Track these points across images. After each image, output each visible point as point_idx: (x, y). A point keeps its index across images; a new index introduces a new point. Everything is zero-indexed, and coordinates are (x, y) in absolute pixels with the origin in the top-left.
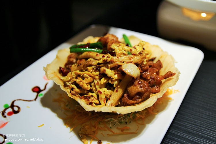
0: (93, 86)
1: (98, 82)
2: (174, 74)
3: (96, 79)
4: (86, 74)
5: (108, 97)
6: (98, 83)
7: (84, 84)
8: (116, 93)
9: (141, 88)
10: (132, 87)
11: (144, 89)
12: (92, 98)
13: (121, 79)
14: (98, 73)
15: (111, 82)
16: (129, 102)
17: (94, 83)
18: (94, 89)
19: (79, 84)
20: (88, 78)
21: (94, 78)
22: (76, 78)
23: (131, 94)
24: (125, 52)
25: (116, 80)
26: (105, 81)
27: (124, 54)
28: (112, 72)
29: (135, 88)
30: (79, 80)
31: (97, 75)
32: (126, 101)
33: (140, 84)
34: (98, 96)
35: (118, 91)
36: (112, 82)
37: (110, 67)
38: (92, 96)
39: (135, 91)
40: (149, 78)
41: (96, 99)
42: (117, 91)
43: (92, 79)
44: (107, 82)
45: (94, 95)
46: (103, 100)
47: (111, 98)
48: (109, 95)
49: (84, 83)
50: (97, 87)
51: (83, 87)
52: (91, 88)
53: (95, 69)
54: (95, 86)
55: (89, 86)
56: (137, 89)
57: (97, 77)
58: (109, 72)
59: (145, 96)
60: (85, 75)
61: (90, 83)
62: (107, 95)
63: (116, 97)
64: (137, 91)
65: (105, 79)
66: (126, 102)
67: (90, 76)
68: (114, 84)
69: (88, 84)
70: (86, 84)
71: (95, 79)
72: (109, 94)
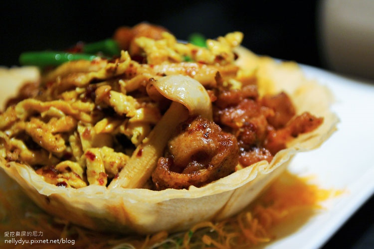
0: (72, 144)
1: (90, 131)
2: (319, 122)
3: (83, 121)
4: (54, 107)
5: (114, 170)
6: (87, 133)
7: (48, 134)
8: (138, 160)
9: (207, 138)
10: (182, 136)
11: (214, 142)
12: (67, 175)
13: (153, 120)
14: (90, 106)
15: (126, 128)
16: (171, 178)
17: (76, 134)
18: (76, 150)
19: (32, 134)
20: (58, 117)
21: (76, 118)
22: (28, 120)
23: (179, 156)
24: (173, 55)
25: (138, 123)
26: (110, 127)
27: (171, 60)
28: (128, 100)
29: (190, 138)
30: (34, 125)
31: (88, 113)
32: (161, 176)
33: (204, 129)
34: (85, 169)
35: (143, 154)
36: (128, 130)
37: (126, 88)
38: (69, 169)
39: (188, 147)
40: (239, 124)
41: (79, 177)
42: (140, 154)
43: (71, 121)
44: (116, 132)
45: (76, 166)
46: (97, 177)
47: (121, 174)
48: (116, 166)
49: (46, 131)
50: (85, 144)
51: (43, 142)
52: (69, 150)
53: (83, 96)
54: (79, 143)
55: (62, 142)
56: (195, 140)
57: (87, 118)
58: (121, 101)
59: (216, 162)
60: (54, 110)
61: (65, 134)
62: (112, 164)
63: (136, 170)
64: (195, 145)
65: (109, 123)
66: (163, 181)
67: (67, 113)
68: (132, 136)
69: (58, 136)
70: (54, 134)
71: (80, 122)
72: (117, 162)
